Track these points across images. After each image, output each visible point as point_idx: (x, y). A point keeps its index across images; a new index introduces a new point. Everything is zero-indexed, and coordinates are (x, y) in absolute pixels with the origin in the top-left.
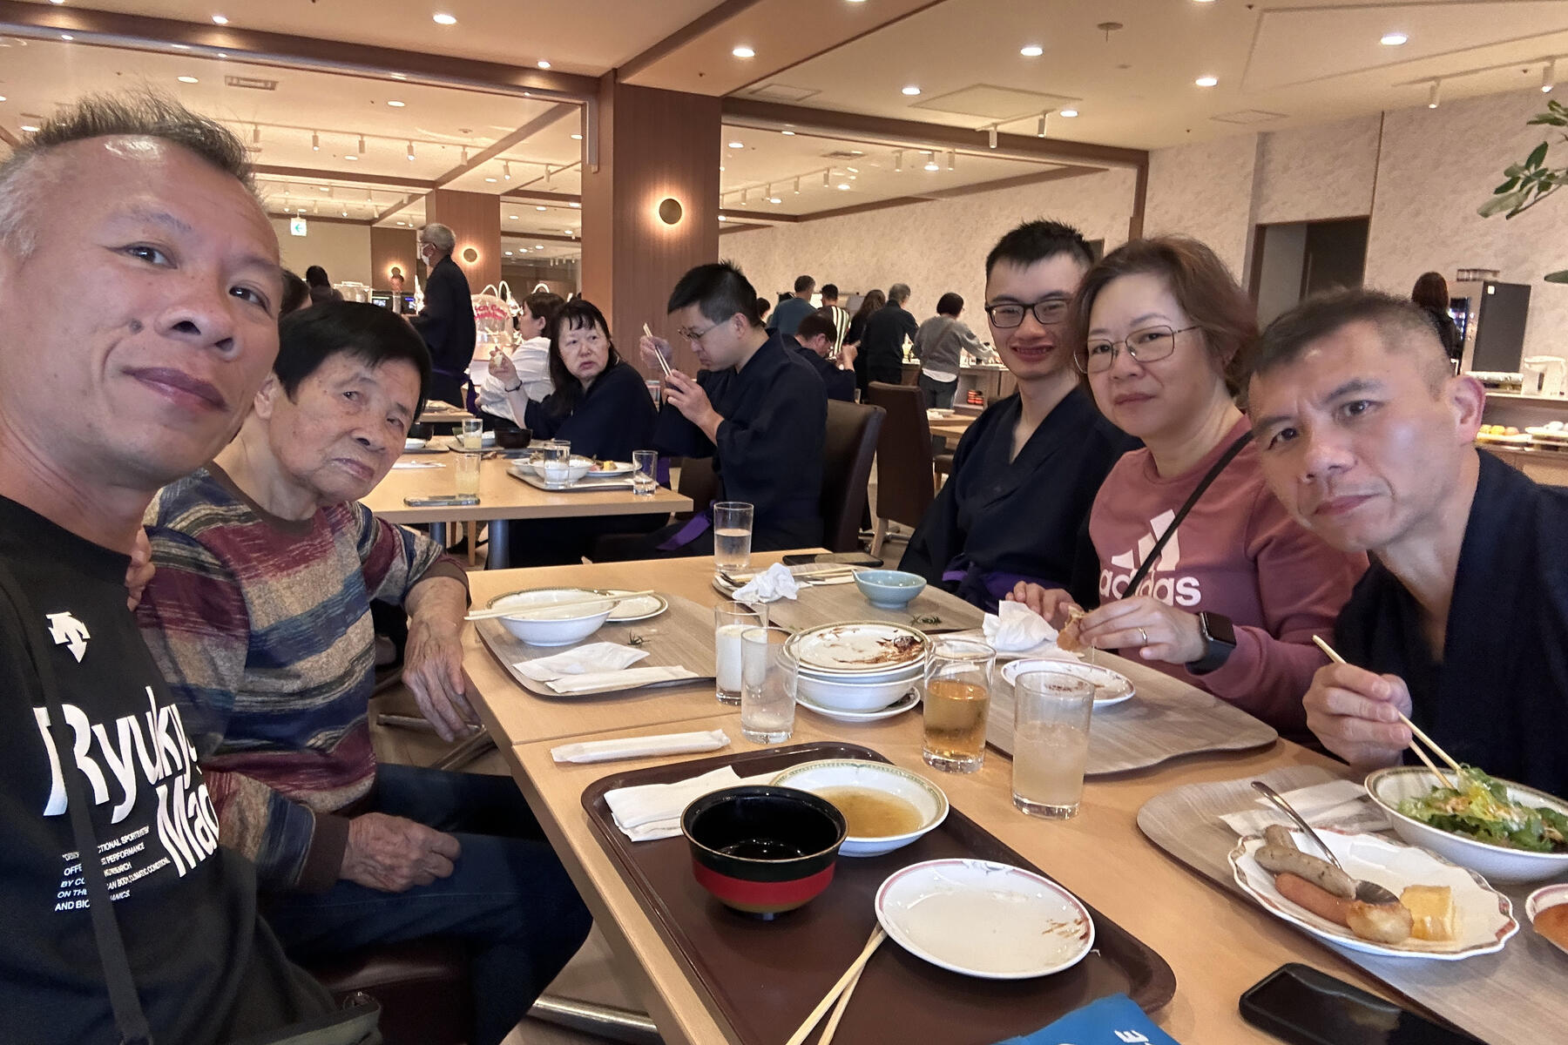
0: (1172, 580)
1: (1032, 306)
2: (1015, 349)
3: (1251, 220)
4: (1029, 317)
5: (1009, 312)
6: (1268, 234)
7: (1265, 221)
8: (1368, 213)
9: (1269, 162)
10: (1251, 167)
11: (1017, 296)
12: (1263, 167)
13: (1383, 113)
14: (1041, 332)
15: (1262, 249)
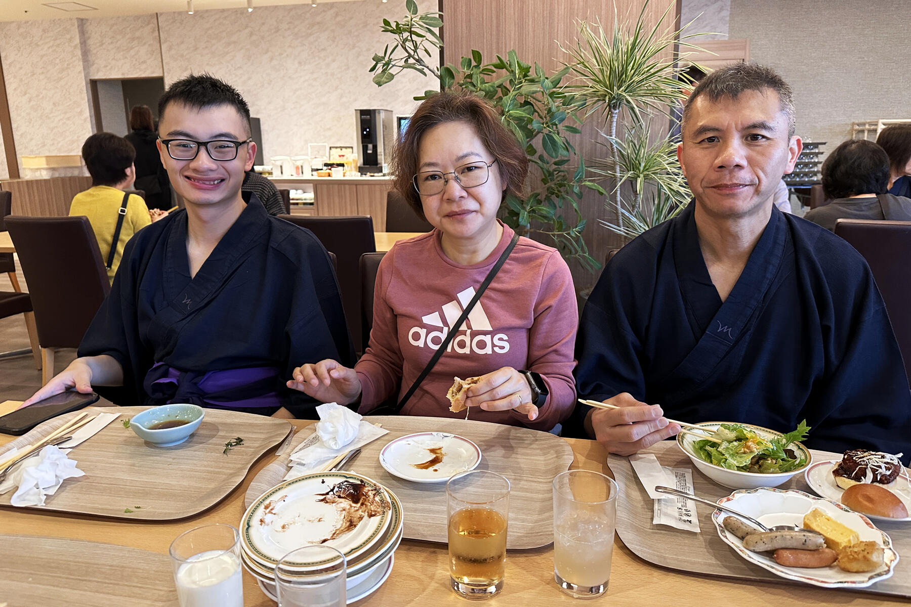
0: (489, 337)
1: (205, 144)
2: (188, 177)
3: (86, 77)
4: (203, 154)
5: (184, 146)
6: (99, 86)
7: (96, 77)
8: (161, 75)
9: (89, 38)
10: (77, 41)
11: (191, 133)
12: (85, 42)
13: (157, 14)
14: (213, 166)
15: (98, 95)
